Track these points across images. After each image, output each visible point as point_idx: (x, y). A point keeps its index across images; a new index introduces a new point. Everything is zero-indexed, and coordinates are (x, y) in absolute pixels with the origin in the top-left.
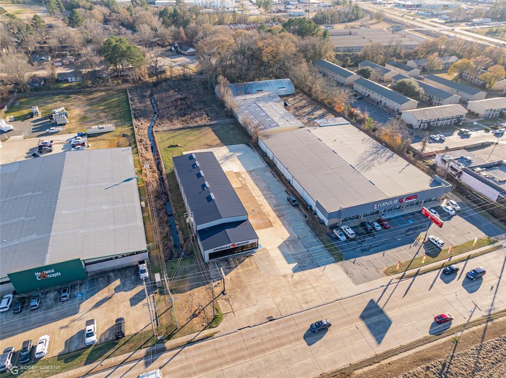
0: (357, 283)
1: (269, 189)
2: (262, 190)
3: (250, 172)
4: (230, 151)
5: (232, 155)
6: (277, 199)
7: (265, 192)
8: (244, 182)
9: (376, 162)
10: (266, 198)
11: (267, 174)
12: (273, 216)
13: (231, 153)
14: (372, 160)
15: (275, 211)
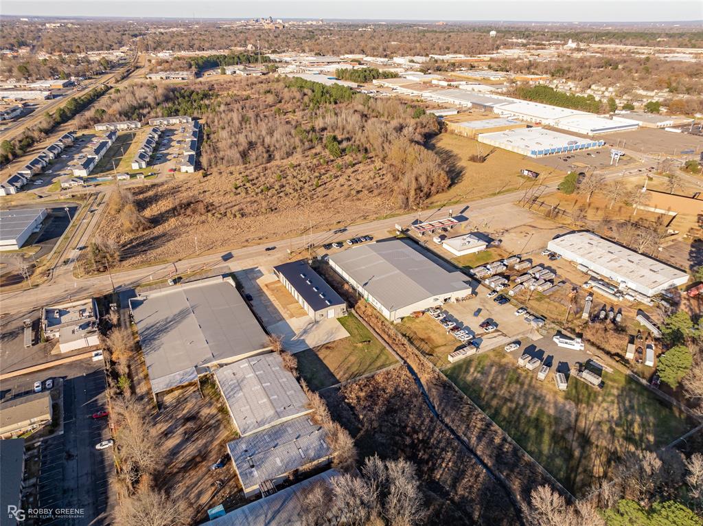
0: (227, 266)
1: (266, 307)
2: (272, 305)
3: (282, 319)
4: (304, 341)
5: (301, 336)
6: (261, 300)
7: (269, 304)
8: (286, 310)
9: (169, 320)
10: (269, 299)
11: (266, 319)
12: (265, 290)
13: (302, 338)
14: (170, 322)
15: (263, 292)
